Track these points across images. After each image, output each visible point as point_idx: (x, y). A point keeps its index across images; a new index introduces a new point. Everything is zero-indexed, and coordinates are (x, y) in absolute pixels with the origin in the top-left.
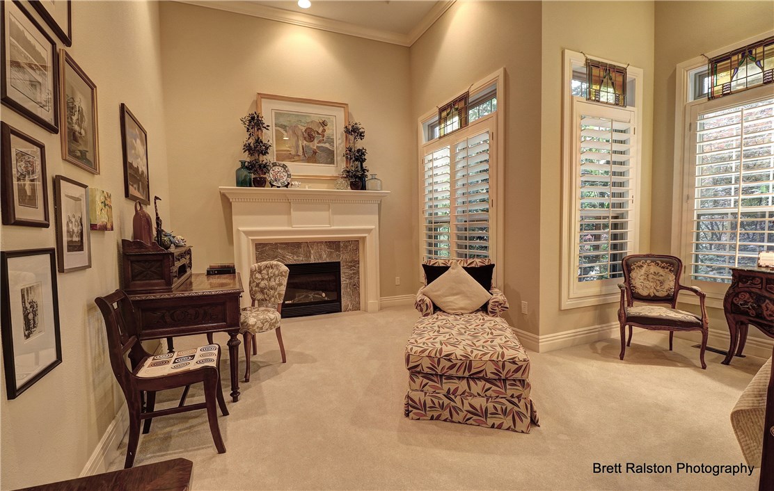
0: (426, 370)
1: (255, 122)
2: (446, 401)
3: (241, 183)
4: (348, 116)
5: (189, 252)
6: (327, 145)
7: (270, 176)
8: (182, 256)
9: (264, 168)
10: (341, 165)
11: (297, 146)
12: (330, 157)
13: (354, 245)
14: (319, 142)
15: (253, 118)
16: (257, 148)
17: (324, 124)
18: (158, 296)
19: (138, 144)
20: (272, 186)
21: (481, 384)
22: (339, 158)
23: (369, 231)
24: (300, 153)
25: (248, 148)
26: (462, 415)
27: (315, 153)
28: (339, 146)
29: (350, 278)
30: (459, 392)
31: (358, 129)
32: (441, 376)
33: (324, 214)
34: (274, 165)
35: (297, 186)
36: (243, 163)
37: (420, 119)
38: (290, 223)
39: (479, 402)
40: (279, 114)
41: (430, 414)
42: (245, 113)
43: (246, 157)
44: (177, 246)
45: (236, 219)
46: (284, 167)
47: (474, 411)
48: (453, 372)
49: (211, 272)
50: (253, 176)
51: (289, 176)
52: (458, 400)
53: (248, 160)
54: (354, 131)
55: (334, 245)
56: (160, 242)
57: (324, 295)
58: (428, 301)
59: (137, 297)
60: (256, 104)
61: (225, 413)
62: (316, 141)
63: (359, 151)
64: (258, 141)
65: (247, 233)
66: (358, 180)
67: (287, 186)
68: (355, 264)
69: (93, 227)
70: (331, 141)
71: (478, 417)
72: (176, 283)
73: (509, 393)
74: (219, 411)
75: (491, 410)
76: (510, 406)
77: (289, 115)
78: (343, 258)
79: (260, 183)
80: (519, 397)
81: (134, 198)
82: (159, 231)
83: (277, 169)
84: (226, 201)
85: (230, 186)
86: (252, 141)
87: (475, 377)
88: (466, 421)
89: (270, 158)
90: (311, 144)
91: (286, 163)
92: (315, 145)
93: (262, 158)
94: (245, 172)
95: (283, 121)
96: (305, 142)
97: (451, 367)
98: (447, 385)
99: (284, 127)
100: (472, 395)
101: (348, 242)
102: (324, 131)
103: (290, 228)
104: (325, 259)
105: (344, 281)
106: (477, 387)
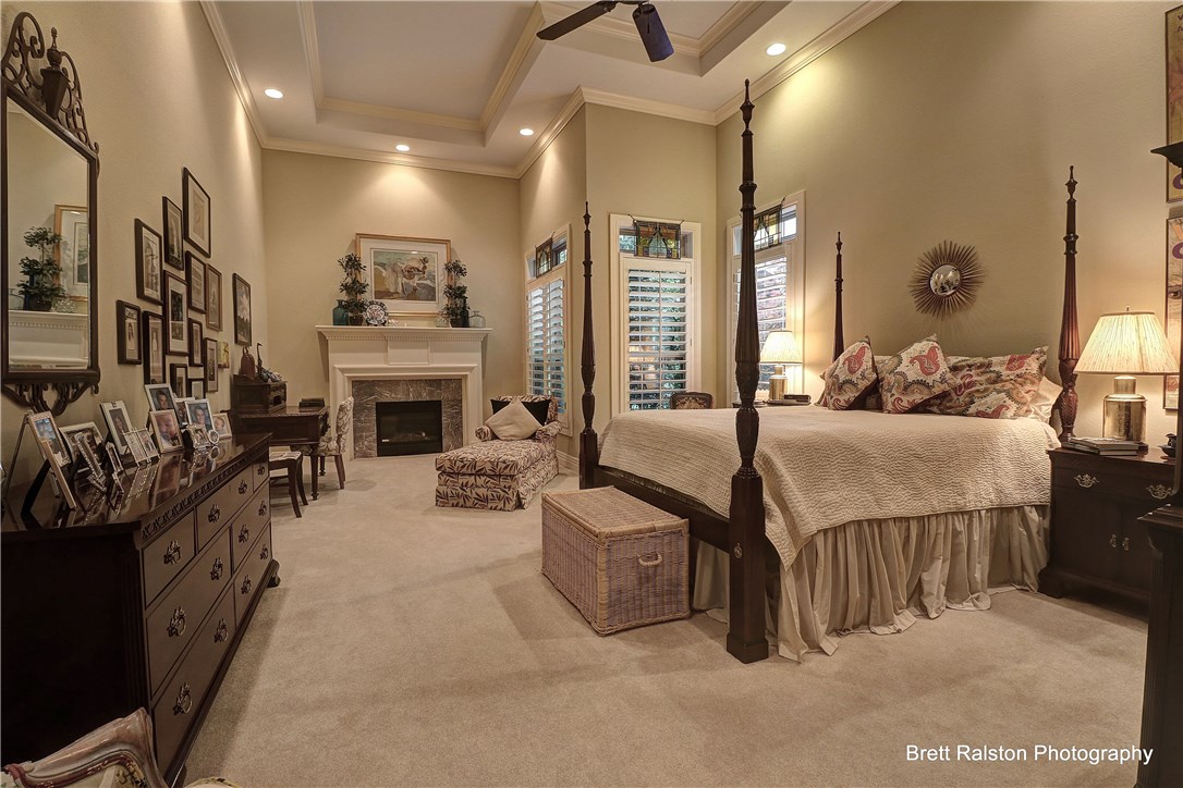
0: (448, 470)
1: (353, 263)
2: (461, 491)
3: (337, 321)
4: (450, 251)
5: (283, 386)
6: (428, 282)
7: (366, 315)
8: (277, 388)
9: (361, 306)
10: (443, 301)
11: (397, 284)
12: (430, 295)
13: (456, 384)
14: (420, 279)
15: (350, 259)
16: (354, 288)
17: (425, 261)
18: (258, 416)
19: (244, 300)
20: (369, 324)
21: (483, 478)
22: (441, 294)
23: (471, 369)
24: (400, 290)
25: (346, 288)
26: (471, 501)
27: (415, 290)
28: (441, 281)
29: (453, 418)
30: (470, 484)
31: (458, 266)
32: (458, 474)
33: (424, 352)
34: (372, 303)
35: (393, 324)
36: (340, 302)
37: (526, 255)
38: (386, 361)
39: (482, 491)
40: (377, 253)
41: (451, 502)
42: (343, 255)
43: (344, 297)
44: (273, 381)
45: (332, 356)
46: (382, 305)
47: (479, 498)
48: (464, 470)
49: (304, 404)
50: (350, 315)
51: (386, 314)
52: (469, 490)
53: (346, 299)
54: (455, 269)
55: (435, 383)
56: (261, 377)
57: (424, 434)
58: (486, 429)
59: (244, 416)
60: (355, 244)
61: (305, 503)
62: (416, 278)
63: (459, 288)
64: (355, 281)
65: (343, 371)
66: (459, 316)
67: (384, 324)
68: (458, 403)
69: (220, 366)
70: (433, 279)
71: (482, 503)
72: (272, 408)
73: (502, 484)
74: (299, 498)
75: (490, 497)
76: (502, 493)
77: (389, 253)
78: (442, 395)
79: (357, 321)
80: (509, 488)
81: (241, 343)
82: (260, 369)
83: (374, 307)
84: (323, 339)
85: (327, 324)
86: (349, 280)
87: (479, 473)
88: (474, 506)
89: (368, 296)
90: (411, 282)
91: (383, 301)
92: (415, 281)
93: (359, 297)
94: (341, 311)
95: (382, 259)
96: (405, 279)
97: (463, 467)
98: (462, 480)
99: (383, 265)
100: (477, 486)
101: (449, 380)
102: (425, 267)
103: (387, 366)
104: (425, 397)
105: (445, 420)
106: (481, 480)
